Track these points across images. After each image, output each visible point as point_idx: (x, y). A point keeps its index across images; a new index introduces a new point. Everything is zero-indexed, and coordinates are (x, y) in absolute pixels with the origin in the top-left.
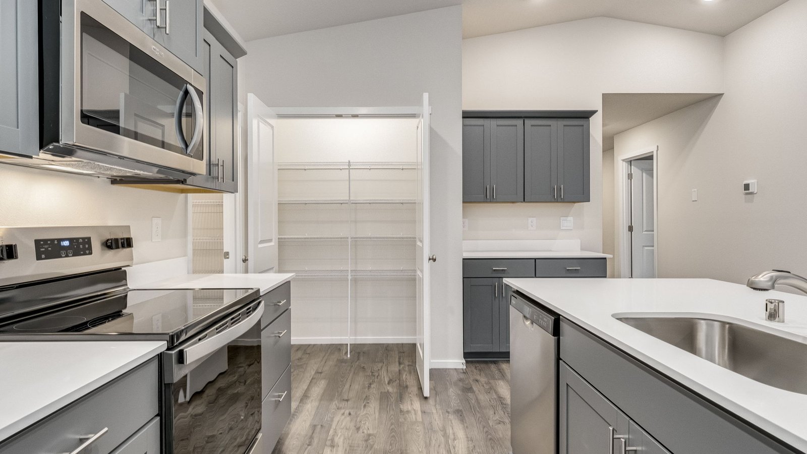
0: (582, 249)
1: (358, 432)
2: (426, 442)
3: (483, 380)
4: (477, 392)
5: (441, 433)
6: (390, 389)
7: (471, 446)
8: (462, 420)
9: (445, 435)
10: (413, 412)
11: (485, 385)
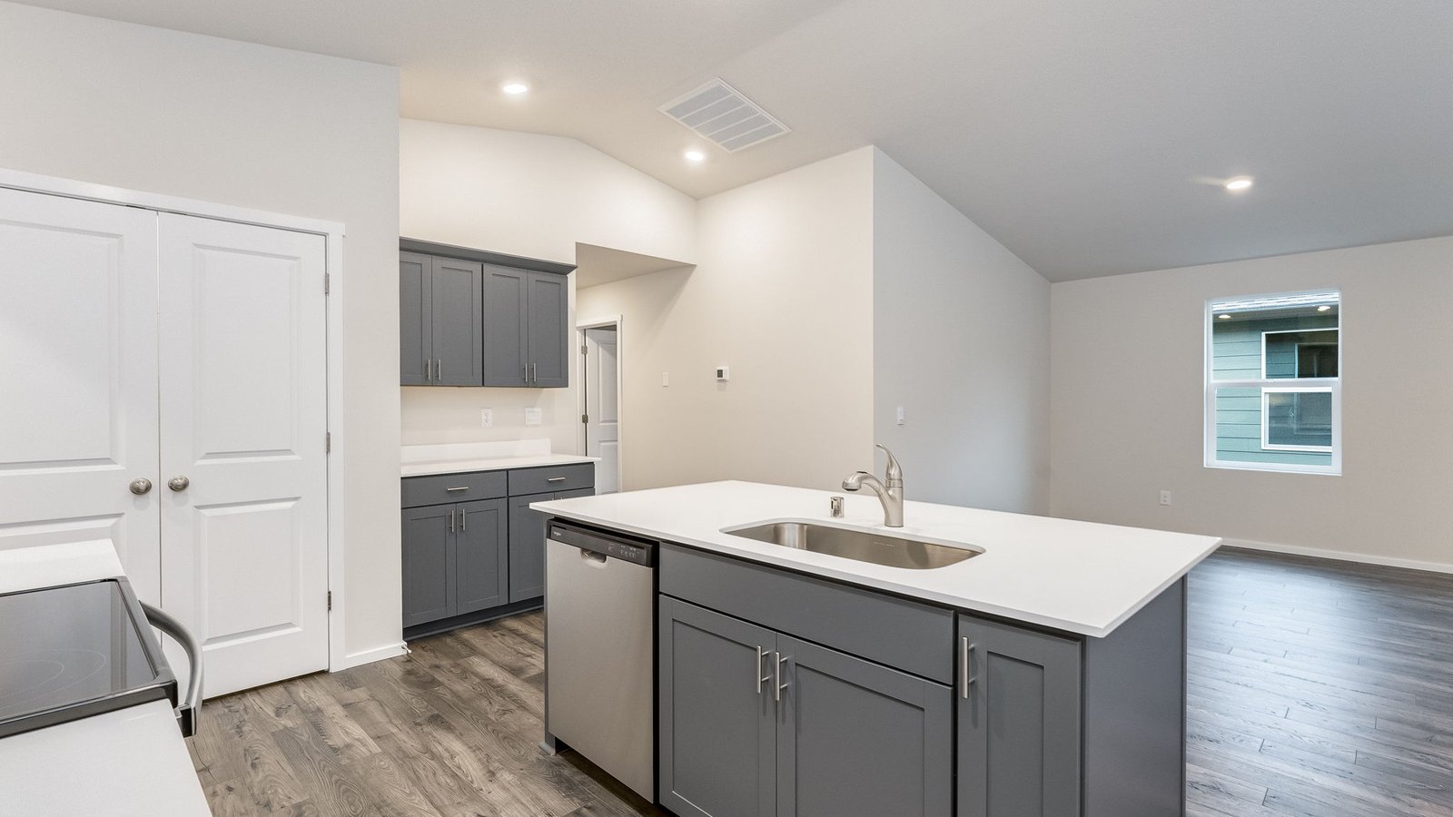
0: (554, 451)
1: (270, 811)
2: (410, 778)
3: (445, 663)
4: (446, 682)
5: (426, 758)
6: (285, 722)
7: (482, 756)
8: (449, 728)
9: (434, 756)
10: (357, 743)
11: (452, 669)
